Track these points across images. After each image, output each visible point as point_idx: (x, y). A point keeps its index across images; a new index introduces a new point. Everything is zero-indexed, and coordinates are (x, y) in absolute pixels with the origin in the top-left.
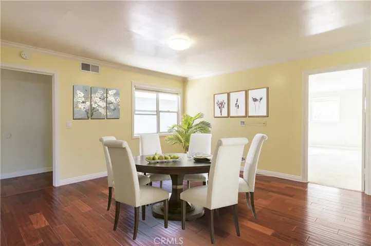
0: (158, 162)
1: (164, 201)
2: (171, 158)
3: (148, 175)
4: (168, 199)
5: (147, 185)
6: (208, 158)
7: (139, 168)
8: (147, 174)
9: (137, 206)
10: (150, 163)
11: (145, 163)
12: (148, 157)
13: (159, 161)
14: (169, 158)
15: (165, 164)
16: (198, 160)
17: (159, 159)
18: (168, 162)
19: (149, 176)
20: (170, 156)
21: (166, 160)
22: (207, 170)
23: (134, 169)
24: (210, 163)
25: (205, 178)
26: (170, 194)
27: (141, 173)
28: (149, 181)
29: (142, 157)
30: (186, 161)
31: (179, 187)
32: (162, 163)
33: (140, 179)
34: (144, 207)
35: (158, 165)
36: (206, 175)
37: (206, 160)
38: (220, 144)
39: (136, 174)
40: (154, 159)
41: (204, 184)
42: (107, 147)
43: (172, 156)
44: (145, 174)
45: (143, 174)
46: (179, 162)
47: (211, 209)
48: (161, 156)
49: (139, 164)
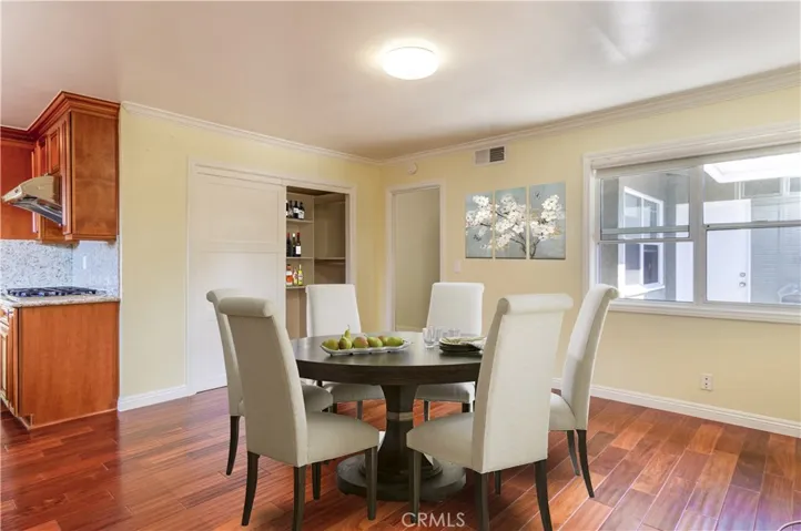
0: (351, 354)
1: (367, 452)
2: (385, 345)
3: (327, 386)
4: (376, 447)
5: (326, 410)
6: (476, 343)
7: (306, 369)
8: (324, 383)
9: (300, 465)
10: (332, 357)
11: (321, 357)
12: (327, 340)
13: (353, 350)
14: (380, 343)
15: (369, 358)
16: (449, 350)
17: (353, 346)
18: (377, 354)
19: (329, 390)
20: (381, 338)
21: (370, 349)
22: (471, 373)
23: (293, 370)
24: (480, 357)
25: (467, 395)
26: (382, 434)
27: (309, 382)
28: (329, 402)
29: (313, 340)
30: (421, 351)
31: (404, 417)
32: (362, 355)
33: (309, 395)
34: (316, 466)
35: (352, 362)
36: (469, 387)
37: (471, 350)
38: (503, 308)
39: (297, 384)
40: (341, 345)
41: (466, 408)
42: (225, 317)
43: (386, 339)
44: (320, 384)
45: (315, 384)
46: (405, 354)
47: (483, 472)
48: (359, 339)
49: (305, 358)
